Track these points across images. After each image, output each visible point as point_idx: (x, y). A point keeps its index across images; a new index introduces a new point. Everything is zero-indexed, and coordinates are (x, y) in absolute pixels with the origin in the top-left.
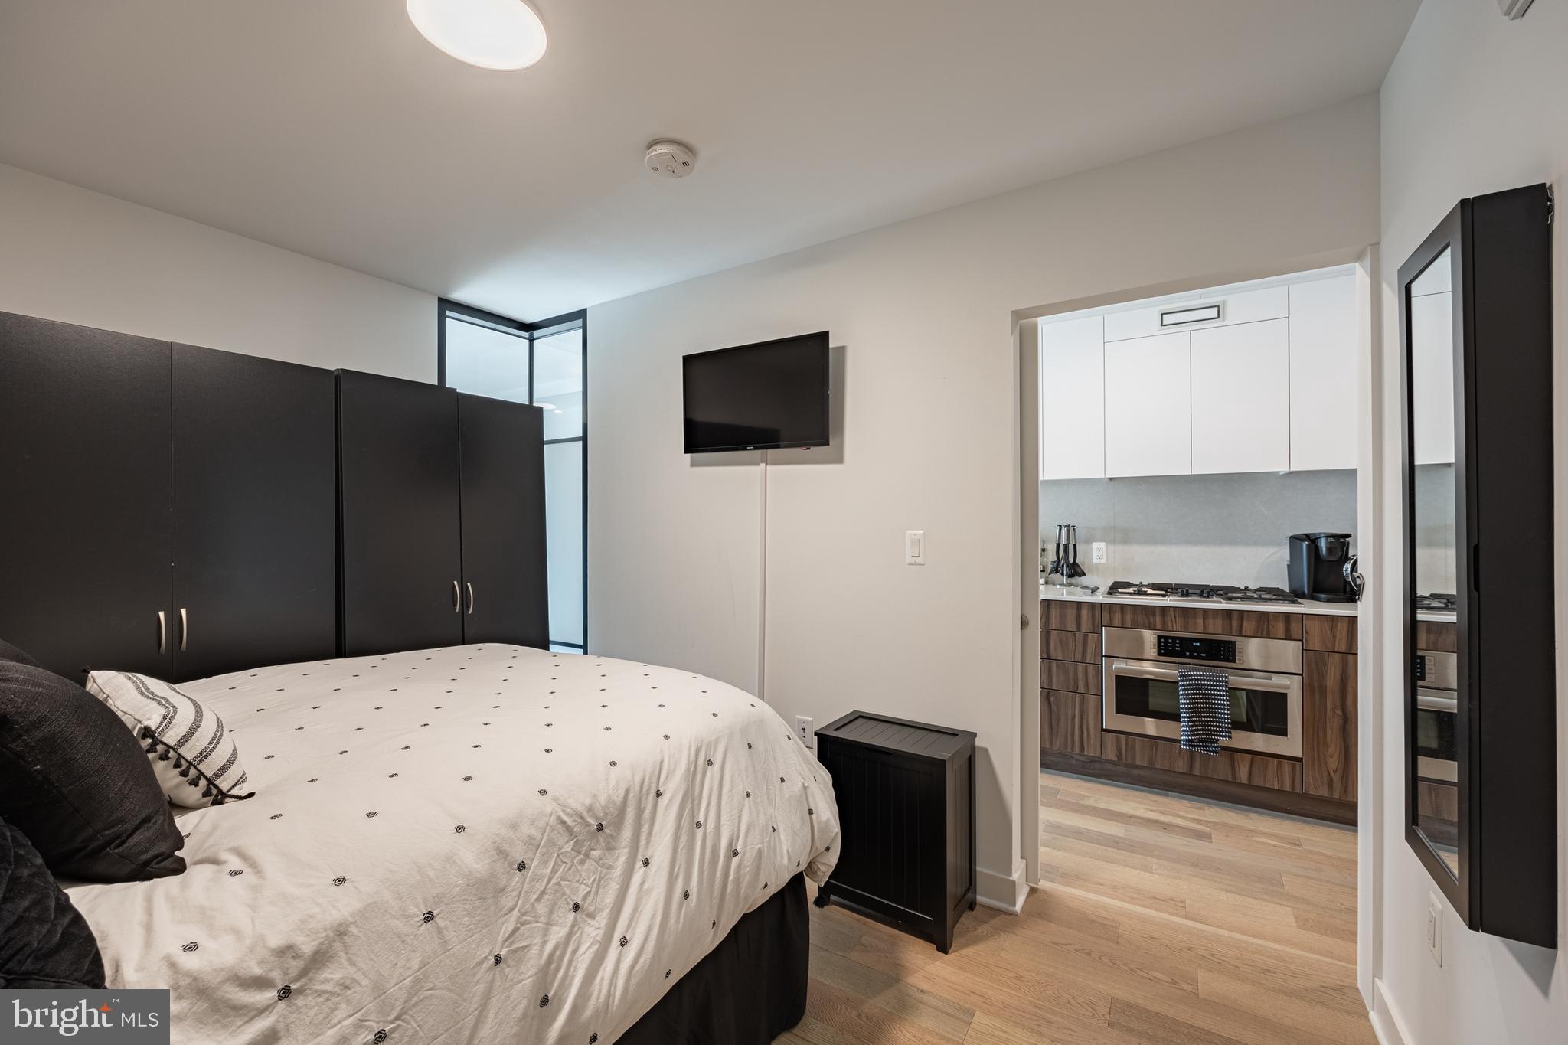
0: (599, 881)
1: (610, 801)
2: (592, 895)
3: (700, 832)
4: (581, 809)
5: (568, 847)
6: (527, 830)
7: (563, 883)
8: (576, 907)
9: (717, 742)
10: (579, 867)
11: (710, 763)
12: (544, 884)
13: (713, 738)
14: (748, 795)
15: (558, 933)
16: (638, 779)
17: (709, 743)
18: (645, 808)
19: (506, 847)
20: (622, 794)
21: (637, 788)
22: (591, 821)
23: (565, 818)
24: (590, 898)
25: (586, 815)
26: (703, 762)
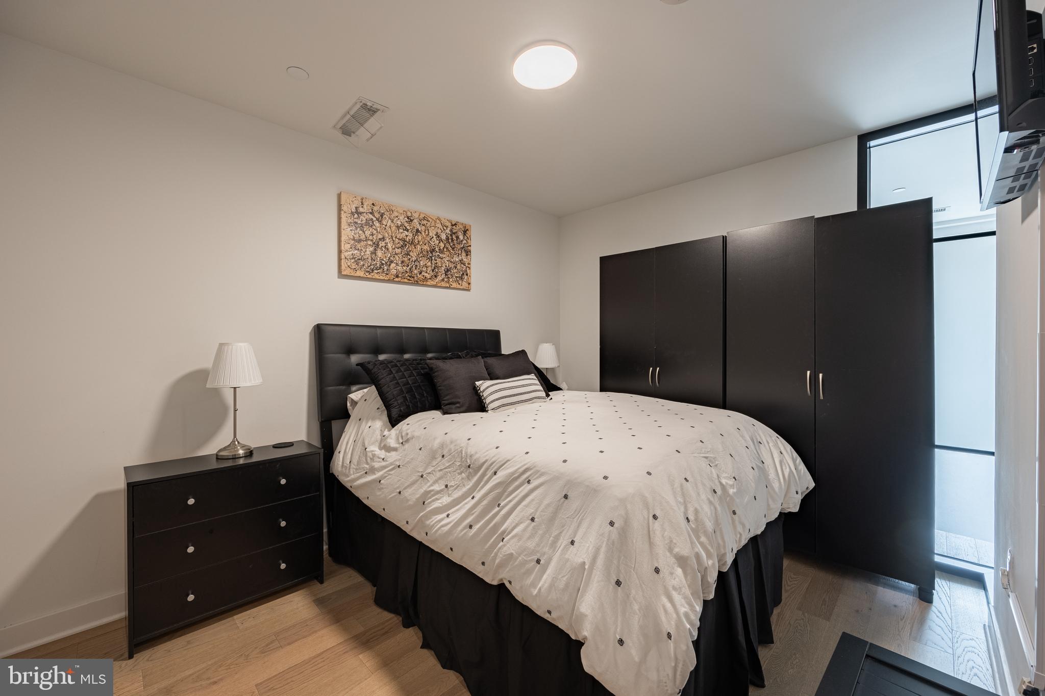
0: (458, 487)
1: (478, 459)
2: (453, 488)
3: (497, 509)
4: (468, 453)
5: (458, 464)
6: (452, 447)
7: (449, 474)
8: (446, 486)
9: (542, 474)
10: (457, 475)
11: (529, 482)
12: (443, 468)
13: (543, 470)
14: (533, 520)
15: (437, 487)
16: (493, 460)
17: (538, 471)
18: (487, 475)
19: (444, 447)
20: (484, 460)
21: (490, 463)
22: (469, 461)
23: (463, 452)
24: (452, 488)
25: (468, 456)
26: (525, 476)
